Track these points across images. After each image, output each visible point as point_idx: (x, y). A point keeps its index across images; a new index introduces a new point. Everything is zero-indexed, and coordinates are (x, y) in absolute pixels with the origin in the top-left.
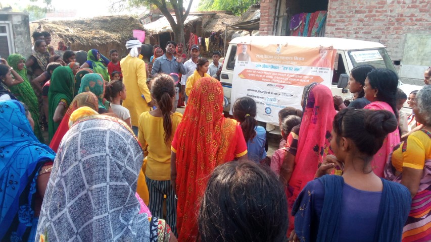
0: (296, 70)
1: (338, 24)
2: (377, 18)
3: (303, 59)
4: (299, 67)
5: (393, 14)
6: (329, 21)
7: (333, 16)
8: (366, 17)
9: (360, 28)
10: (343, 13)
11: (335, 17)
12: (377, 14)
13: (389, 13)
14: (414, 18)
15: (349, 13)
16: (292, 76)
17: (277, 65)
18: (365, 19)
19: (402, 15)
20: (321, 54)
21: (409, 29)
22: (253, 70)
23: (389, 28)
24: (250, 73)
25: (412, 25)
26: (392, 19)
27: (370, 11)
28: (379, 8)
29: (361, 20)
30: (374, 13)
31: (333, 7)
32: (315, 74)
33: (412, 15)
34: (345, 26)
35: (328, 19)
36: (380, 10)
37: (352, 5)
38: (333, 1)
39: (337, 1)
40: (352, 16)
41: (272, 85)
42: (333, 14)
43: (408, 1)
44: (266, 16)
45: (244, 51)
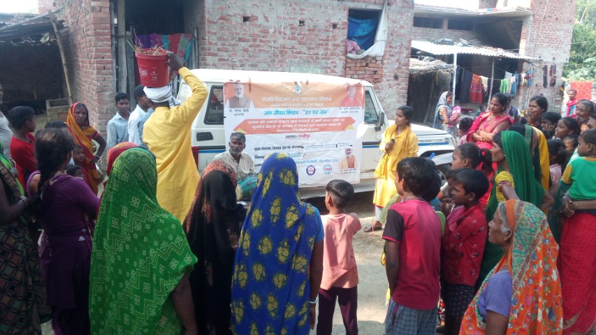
0: (323, 112)
1: (220, 53)
2: (261, 48)
3: (330, 99)
4: (326, 109)
5: (277, 45)
6: (209, 50)
7: (214, 42)
8: (251, 46)
9: (246, 60)
10: (224, 40)
11: (216, 44)
12: (261, 44)
13: (273, 44)
14: (295, 51)
15: (232, 40)
16: (318, 121)
17: (296, 109)
18: (250, 49)
19: (284, 47)
20: (349, 92)
21: (291, 61)
23: (274, 61)
25: (293, 58)
26: (276, 50)
27: (255, 40)
28: (263, 37)
29: (246, 50)
30: (258, 43)
31: (212, 31)
32: (346, 115)
33: (293, 48)
34: (229, 56)
35: (207, 47)
36: (264, 39)
37: (233, 30)
38: (210, 22)
39: (216, 23)
40: (236, 45)
41: (294, 137)
42: (213, 40)
43: (288, 32)
44: (106, 34)
45: (239, 93)
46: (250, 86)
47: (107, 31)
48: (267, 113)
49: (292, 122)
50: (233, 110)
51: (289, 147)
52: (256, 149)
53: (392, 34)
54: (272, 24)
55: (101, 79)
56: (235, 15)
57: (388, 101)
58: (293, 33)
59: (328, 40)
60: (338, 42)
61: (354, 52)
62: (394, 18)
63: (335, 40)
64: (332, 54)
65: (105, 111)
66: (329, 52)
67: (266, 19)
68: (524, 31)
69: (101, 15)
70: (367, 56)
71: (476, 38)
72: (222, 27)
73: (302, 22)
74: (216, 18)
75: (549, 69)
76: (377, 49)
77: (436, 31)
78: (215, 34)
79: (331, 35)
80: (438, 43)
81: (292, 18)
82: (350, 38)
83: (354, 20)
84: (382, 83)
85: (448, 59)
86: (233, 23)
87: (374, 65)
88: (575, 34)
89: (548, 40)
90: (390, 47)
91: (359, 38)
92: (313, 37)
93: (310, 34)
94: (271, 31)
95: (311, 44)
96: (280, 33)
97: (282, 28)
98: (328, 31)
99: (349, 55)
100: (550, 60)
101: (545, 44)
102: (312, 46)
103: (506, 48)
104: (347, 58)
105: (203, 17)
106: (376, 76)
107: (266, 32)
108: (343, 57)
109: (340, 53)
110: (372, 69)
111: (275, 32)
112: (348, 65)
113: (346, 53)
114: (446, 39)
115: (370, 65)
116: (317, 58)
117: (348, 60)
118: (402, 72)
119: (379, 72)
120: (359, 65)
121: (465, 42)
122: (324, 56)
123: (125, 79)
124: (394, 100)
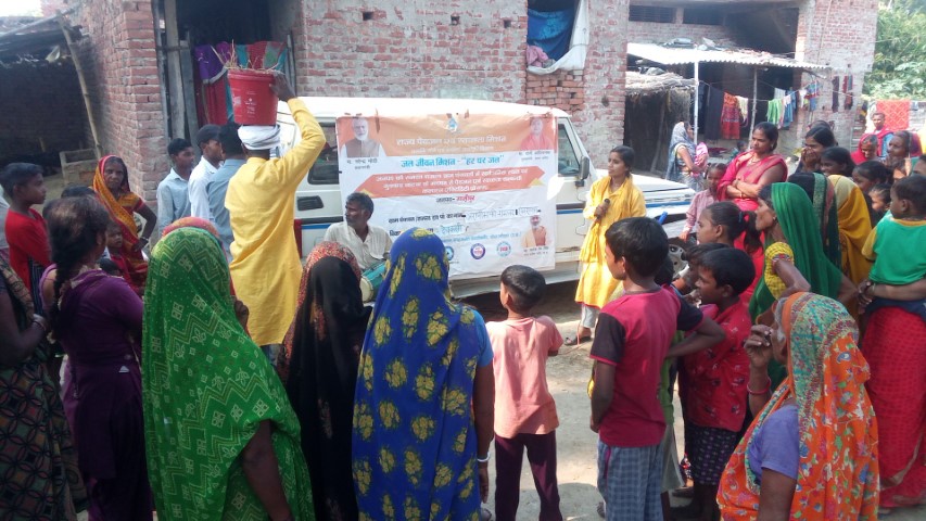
0: (493, 160)
1: (329, 71)
2: (393, 62)
3: (504, 139)
4: (497, 155)
5: (417, 56)
6: (312, 66)
7: (318, 54)
8: (376, 59)
9: (370, 80)
10: (335, 50)
11: (321, 57)
12: (393, 55)
13: (410, 54)
14: (446, 64)
15: (347, 49)
16: (486, 174)
17: (452, 157)
18: (376, 63)
19: (429, 59)
20: (532, 128)
21: (441, 81)
22: (394, 175)
23: (414, 81)
24: (389, 182)
25: (444, 76)
26: (417, 64)
27: (382, 49)
28: (395, 44)
29: (369, 66)
30: (387, 53)
31: (315, 36)
32: (530, 164)
33: (443, 59)
34: (344, 75)
35: (307, 61)
36: (396, 47)
37: (348, 34)
38: (313, 22)
39: (320, 23)
40: (354, 58)
41: (449, 199)
42: (317, 50)
43: (434, 35)
44: (148, 46)
45: (361, 134)
46: (377, 122)
47: (148, 41)
48: (406, 164)
49: (446, 176)
50: (353, 160)
51: (443, 217)
52: (391, 221)
53: (596, 34)
54: (409, 22)
55: (144, 117)
56: (350, 10)
57: (595, 139)
58: (441, 37)
59: (497, 46)
60: (513, 48)
61: (539, 64)
62: (599, 8)
63: (508, 45)
64: (505, 68)
65: (152, 167)
66: (500, 65)
67: (399, 14)
68: (800, 24)
69: (138, 16)
70: (560, 70)
71: (726, 36)
72: (331, 30)
73: (455, 19)
74: (320, 15)
75: (841, 82)
76: (574, 59)
77: (665, 27)
78: (320, 40)
79: (501, 37)
80: (668, 46)
81: (439, 13)
82: (530, 41)
83: (536, 13)
84: (585, 111)
85: (685, 70)
86: (348, 23)
87: (570, 84)
88: (881, 28)
89: (839, 37)
90: (595, 54)
91: (544, 42)
92: (474, 41)
93: (469, 38)
94: (408, 33)
95: (470, 53)
96: (422, 36)
97: (425, 28)
98: (496, 32)
99: (532, 69)
100: (843, 68)
101: (834, 44)
102: (472, 56)
103: (774, 51)
104: (528, 73)
105: (300, 15)
106: (573, 101)
107: (399, 34)
108: (522, 72)
109: (517, 67)
110: (568, 90)
111: (414, 35)
112: (530, 85)
113: (527, 65)
114: (681, 40)
115: (565, 84)
116: (482, 75)
117: (530, 77)
118: (615, 94)
119: (579, 95)
120: (546, 84)
121: (710, 43)
122: (491, 72)
123: (182, 115)
124: (604, 137)
